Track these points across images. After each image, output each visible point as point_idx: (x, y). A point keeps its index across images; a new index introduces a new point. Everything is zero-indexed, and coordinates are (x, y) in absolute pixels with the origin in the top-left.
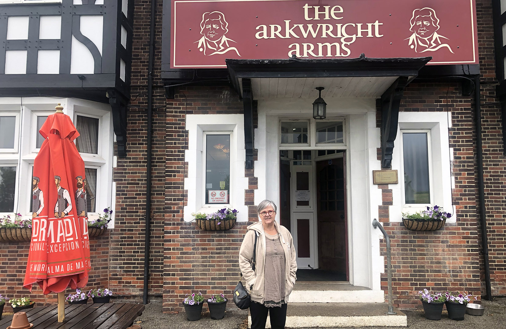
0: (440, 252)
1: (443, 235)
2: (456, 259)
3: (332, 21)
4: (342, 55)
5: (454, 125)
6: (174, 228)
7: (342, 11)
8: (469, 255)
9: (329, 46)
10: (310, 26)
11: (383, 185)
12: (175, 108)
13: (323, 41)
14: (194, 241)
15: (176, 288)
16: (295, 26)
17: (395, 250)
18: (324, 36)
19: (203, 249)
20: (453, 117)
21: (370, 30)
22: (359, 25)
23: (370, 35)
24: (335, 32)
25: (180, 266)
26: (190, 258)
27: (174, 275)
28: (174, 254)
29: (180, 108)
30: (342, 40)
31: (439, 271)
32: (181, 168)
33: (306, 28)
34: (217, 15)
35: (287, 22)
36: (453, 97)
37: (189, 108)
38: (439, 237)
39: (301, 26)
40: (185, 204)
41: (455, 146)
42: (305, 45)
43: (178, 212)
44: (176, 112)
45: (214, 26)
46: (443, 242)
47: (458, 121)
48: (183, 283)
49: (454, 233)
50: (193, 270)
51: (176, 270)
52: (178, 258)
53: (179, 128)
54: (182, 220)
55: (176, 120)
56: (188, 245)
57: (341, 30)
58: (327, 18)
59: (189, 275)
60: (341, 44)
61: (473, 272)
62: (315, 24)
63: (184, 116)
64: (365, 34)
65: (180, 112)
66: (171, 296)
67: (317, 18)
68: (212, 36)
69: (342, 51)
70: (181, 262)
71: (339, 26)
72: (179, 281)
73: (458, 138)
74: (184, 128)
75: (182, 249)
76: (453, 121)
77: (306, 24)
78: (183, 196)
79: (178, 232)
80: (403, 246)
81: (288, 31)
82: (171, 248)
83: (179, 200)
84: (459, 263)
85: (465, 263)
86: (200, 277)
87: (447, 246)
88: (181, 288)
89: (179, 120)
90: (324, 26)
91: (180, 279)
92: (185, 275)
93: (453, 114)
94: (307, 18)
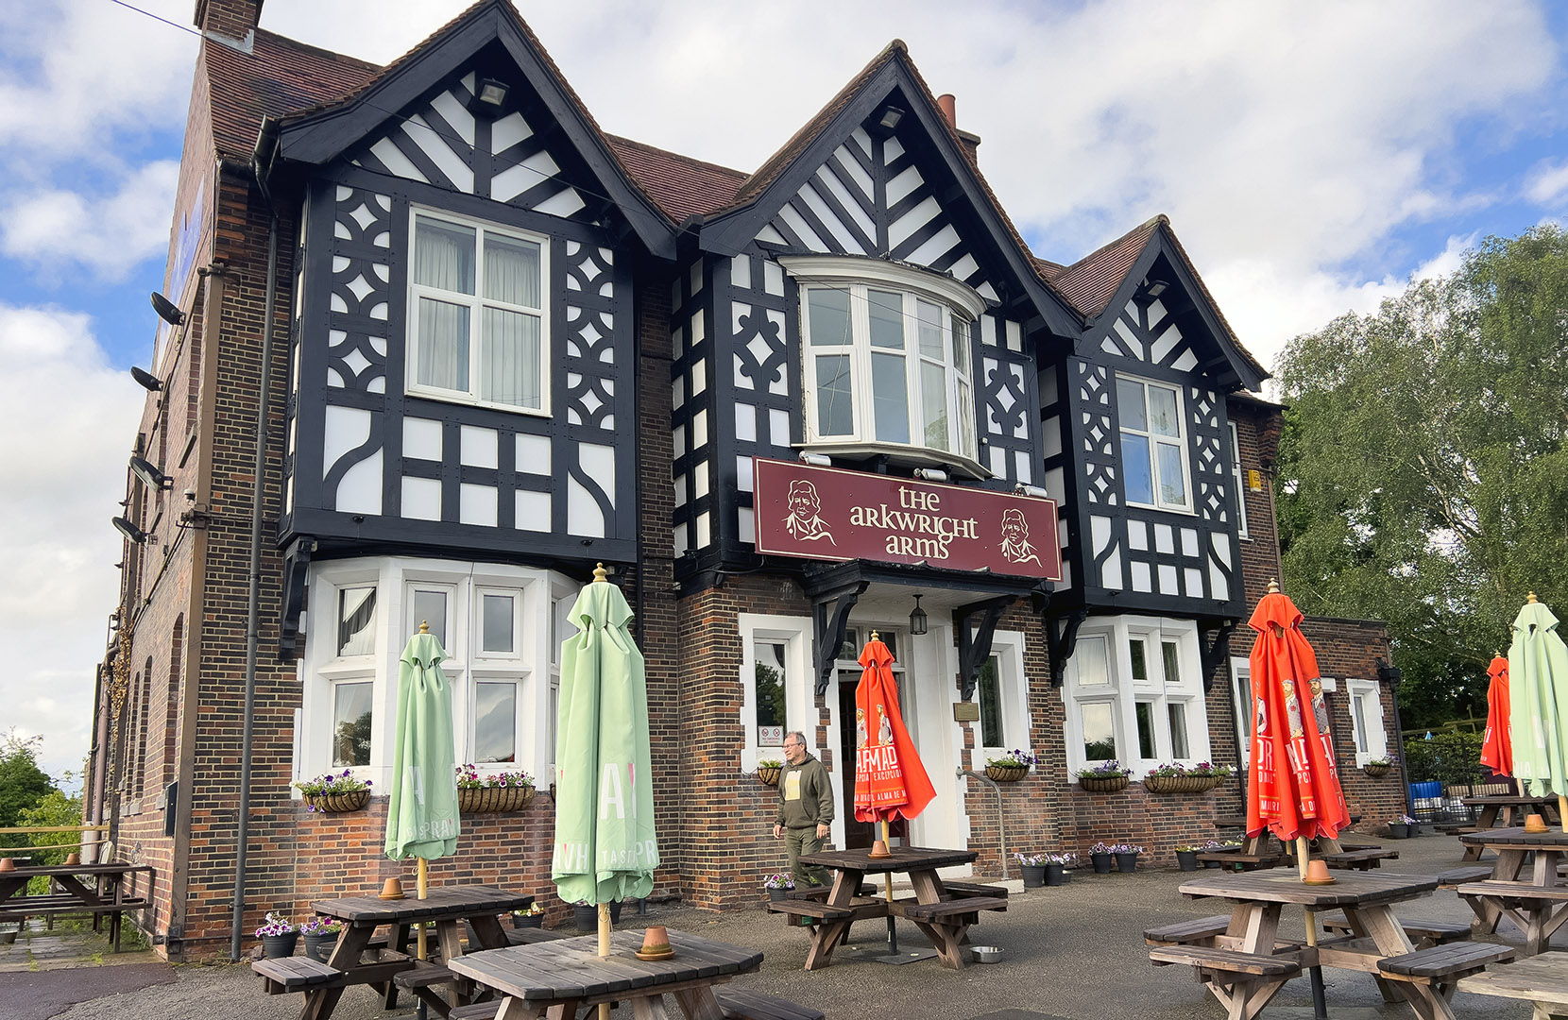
0: (1023, 808)
1: (1024, 787)
2: (1037, 817)
3: (928, 513)
4: (941, 557)
5: (1028, 649)
6: (730, 783)
7: (938, 501)
8: (1049, 811)
9: (927, 543)
10: (907, 515)
11: (963, 722)
12: (724, 602)
13: (922, 536)
14: (756, 801)
15: (736, 873)
16: (892, 513)
17: (981, 808)
18: (922, 530)
19: (768, 813)
20: (1026, 639)
21: (965, 529)
22: (956, 521)
23: (966, 535)
24: (931, 525)
25: (740, 840)
26: (752, 827)
27: (732, 853)
28: (732, 821)
29: (730, 603)
30: (940, 538)
31: (1023, 833)
32: (735, 692)
33: (903, 518)
34: (805, 487)
35: (884, 506)
36: (1024, 614)
37: (743, 604)
38: (1020, 790)
39: (898, 514)
40: (742, 747)
41: (1029, 675)
42: (903, 539)
43: (734, 758)
44: (726, 608)
45: (804, 500)
46: (1024, 795)
47: (1032, 644)
48: (745, 865)
49: (1034, 784)
50: (756, 845)
51: (735, 847)
52: (737, 828)
53: (731, 632)
54: (740, 770)
55: (726, 620)
56: (749, 808)
57: (938, 525)
58: (924, 508)
59: (752, 852)
60: (938, 542)
61: (1053, 832)
62: (912, 512)
63: (736, 615)
64: (961, 532)
65: (731, 609)
66: (731, 886)
67: (913, 506)
68: (802, 514)
69: (940, 552)
70: (741, 833)
71: (936, 519)
72: (739, 862)
73: (1033, 665)
74: (736, 632)
75: (741, 814)
76: (1027, 644)
77: (903, 511)
78: (739, 734)
79: (735, 789)
80: (987, 801)
81: (886, 519)
82: (727, 812)
83: (734, 740)
84: (1040, 822)
85: (1046, 821)
86: (766, 855)
87: (1030, 801)
88: (743, 872)
89: (730, 621)
90: (921, 517)
91: (741, 859)
92: (748, 852)
93: (1026, 634)
94: (904, 505)
